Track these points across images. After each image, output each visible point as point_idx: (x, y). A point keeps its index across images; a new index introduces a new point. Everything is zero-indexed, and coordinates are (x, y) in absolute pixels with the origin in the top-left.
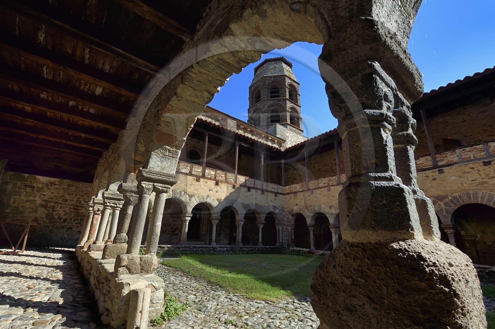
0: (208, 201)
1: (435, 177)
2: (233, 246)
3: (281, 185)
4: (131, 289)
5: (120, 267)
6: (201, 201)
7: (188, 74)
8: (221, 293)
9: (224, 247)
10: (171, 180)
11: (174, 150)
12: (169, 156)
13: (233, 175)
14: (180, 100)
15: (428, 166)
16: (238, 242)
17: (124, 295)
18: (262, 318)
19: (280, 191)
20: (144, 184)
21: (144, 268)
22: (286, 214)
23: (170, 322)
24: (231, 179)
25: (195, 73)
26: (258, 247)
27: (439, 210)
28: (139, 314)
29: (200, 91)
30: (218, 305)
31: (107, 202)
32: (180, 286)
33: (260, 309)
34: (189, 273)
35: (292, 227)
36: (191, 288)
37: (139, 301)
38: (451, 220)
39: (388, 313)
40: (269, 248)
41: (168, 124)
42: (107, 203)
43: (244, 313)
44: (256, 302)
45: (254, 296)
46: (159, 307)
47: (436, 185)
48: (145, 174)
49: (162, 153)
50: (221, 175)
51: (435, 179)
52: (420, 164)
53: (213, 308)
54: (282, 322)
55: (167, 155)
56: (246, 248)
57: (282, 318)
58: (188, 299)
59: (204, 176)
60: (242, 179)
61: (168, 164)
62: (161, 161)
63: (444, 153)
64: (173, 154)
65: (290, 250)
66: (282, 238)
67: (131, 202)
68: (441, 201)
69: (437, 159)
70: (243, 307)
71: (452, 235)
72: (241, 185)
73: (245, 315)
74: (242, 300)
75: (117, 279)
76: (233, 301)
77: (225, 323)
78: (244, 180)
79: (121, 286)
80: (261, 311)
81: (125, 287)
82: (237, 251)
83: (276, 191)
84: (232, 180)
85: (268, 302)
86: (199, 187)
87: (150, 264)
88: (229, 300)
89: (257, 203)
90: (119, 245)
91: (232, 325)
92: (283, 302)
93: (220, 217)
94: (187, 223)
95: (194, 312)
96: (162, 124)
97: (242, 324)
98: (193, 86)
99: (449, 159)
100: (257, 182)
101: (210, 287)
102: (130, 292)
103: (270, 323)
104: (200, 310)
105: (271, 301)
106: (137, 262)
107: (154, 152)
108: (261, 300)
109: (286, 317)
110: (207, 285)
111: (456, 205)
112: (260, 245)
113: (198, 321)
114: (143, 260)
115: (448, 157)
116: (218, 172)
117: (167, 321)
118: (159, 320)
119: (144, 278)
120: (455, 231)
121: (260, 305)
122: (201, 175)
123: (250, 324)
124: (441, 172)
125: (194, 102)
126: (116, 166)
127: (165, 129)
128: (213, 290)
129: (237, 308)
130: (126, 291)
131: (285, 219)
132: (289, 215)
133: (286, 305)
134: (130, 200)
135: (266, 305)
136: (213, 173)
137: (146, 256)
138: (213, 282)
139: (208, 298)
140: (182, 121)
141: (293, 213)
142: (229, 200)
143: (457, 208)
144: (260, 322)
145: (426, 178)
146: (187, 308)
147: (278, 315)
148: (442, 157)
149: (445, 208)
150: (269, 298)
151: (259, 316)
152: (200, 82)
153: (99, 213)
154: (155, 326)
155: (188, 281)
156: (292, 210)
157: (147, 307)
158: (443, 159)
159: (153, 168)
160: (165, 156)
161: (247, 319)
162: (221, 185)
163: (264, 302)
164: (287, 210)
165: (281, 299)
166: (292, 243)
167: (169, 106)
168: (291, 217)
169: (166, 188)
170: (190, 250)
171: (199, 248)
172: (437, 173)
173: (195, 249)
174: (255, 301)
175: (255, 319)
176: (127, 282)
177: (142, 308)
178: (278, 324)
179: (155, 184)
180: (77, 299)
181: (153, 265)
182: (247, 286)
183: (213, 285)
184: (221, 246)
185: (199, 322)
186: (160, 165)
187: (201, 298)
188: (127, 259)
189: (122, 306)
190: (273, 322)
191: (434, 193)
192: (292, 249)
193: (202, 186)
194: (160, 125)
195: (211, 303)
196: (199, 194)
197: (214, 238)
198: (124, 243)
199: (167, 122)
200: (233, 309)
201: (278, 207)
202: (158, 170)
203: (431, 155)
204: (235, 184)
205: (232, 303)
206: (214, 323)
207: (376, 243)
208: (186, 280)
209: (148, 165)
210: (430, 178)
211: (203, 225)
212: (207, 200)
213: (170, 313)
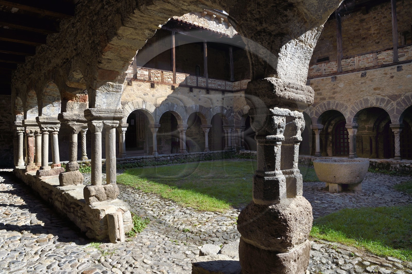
0: (144, 107)
1: (393, 75)
2: (177, 154)
3: (230, 81)
4: (106, 214)
5: (90, 197)
6: (136, 108)
7: (129, 18)
8: (175, 208)
9: (168, 157)
10: (119, 115)
11: (117, 84)
12: (113, 91)
13: (171, 73)
14: (120, 39)
15: (389, 62)
16: (182, 150)
17: (102, 218)
18: (212, 226)
19: (228, 88)
20: (95, 123)
21: (109, 196)
22: (235, 115)
23: (140, 234)
24: (169, 78)
25: (136, 18)
26: (204, 153)
27: (391, 110)
28: (117, 231)
29: (141, 29)
30: (174, 218)
31: (44, 127)
32: (136, 203)
33: (210, 219)
34: (139, 189)
35: (242, 129)
36: (146, 205)
37: (115, 222)
38: (400, 120)
39: (264, 233)
40: (216, 153)
41: (109, 61)
42: (44, 129)
43: (198, 223)
44: (206, 214)
45: (205, 208)
46: (130, 224)
47: (393, 84)
48: (94, 114)
49: (106, 89)
50: (156, 74)
51: (392, 77)
52: (381, 59)
53: (171, 220)
54: (228, 228)
55: (110, 91)
56: (191, 155)
57: (228, 225)
58: (147, 215)
59: (136, 78)
60: (181, 77)
61: (113, 99)
62: (106, 97)
63: (406, 47)
64: (116, 88)
65: (240, 154)
66: (231, 141)
67: (74, 131)
68: (394, 100)
69: (399, 54)
70: (196, 218)
71: (398, 134)
72: (181, 85)
73: (199, 225)
74: (194, 212)
75: (90, 206)
76: (187, 214)
77: (183, 231)
78: (184, 79)
79: (97, 212)
80: (211, 220)
81: (101, 212)
82: (182, 159)
83: (223, 88)
84: (170, 80)
85: (216, 213)
86: (132, 92)
87: (114, 192)
88: (183, 213)
89: (201, 105)
90: (72, 173)
91: (189, 232)
92: (230, 212)
93: (160, 125)
94: (124, 134)
95: (156, 225)
96: (102, 61)
97: (197, 231)
98: (133, 27)
99: (409, 54)
100: (201, 80)
101: (164, 202)
102: (106, 216)
103: (218, 228)
104: (161, 223)
105: (219, 212)
106: (103, 191)
107: (98, 90)
108: (210, 212)
109: (231, 223)
110: (160, 201)
111: (407, 105)
112: (206, 151)
113: (161, 231)
114: (107, 189)
115: (409, 52)
116: (153, 72)
117: (138, 233)
118: (131, 233)
119: (112, 204)
120: (401, 130)
121: (210, 216)
122: (132, 76)
123: (203, 230)
124: (399, 69)
125: (135, 39)
126: (45, 88)
127: (106, 66)
128: (167, 205)
129: (191, 220)
130: (102, 215)
131: (235, 120)
132: (239, 116)
133: (232, 214)
134: (73, 129)
135: (215, 215)
136: (146, 73)
137: (109, 185)
138: (165, 198)
139: (164, 213)
140: (123, 56)
141: (243, 113)
142: (168, 104)
143: (408, 108)
144: (211, 228)
145: (384, 75)
146: (149, 222)
147: (225, 222)
148: (403, 52)
149: (396, 108)
150: (217, 209)
151: (210, 224)
152: (141, 23)
153: (33, 135)
154: (130, 237)
155: (141, 198)
156: (242, 110)
157: (122, 225)
158: (404, 54)
159: (100, 106)
160: (109, 91)
161: (200, 227)
162: (158, 87)
163: (213, 213)
164: (236, 110)
165: (228, 210)
166: (242, 146)
167: (110, 45)
168: (240, 118)
169: (115, 123)
170: (131, 162)
171: (140, 159)
172: (396, 70)
173: (136, 161)
174: (206, 212)
175: (207, 227)
176: (102, 209)
177: (119, 226)
178: (225, 229)
179: (105, 121)
180: (53, 221)
181: (116, 192)
182: (198, 200)
183: (166, 200)
184: (163, 155)
185: (163, 232)
186: (105, 101)
187: (159, 213)
188: (94, 190)
189: (102, 226)
190: (221, 228)
191: (390, 92)
192: (242, 152)
193: (135, 90)
194: (102, 63)
195: (168, 216)
196: (132, 100)
197: (155, 148)
198: (77, 170)
199: (108, 59)
200: (188, 220)
201: (227, 107)
202: (104, 108)
203: (394, 49)
204: (174, 85)
205: (186, 215)
206: (175, 232)
207: (264, 205)
208: (139, 197)
209: (95, 104)
210: (389, 76)
211: (140, 132)
212: (142, 106)
213: (138, 227)
